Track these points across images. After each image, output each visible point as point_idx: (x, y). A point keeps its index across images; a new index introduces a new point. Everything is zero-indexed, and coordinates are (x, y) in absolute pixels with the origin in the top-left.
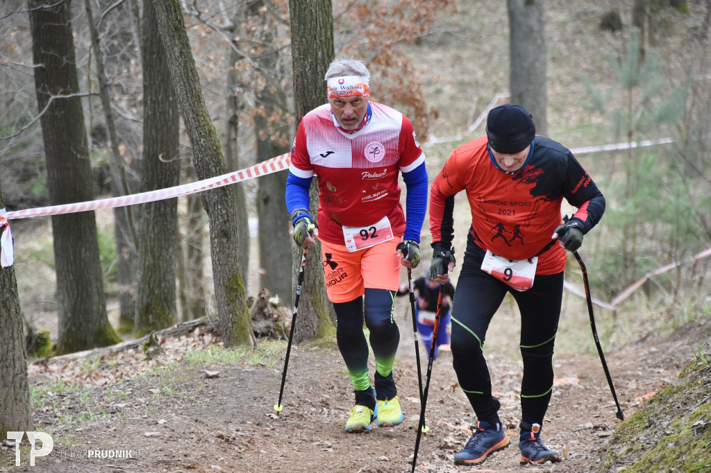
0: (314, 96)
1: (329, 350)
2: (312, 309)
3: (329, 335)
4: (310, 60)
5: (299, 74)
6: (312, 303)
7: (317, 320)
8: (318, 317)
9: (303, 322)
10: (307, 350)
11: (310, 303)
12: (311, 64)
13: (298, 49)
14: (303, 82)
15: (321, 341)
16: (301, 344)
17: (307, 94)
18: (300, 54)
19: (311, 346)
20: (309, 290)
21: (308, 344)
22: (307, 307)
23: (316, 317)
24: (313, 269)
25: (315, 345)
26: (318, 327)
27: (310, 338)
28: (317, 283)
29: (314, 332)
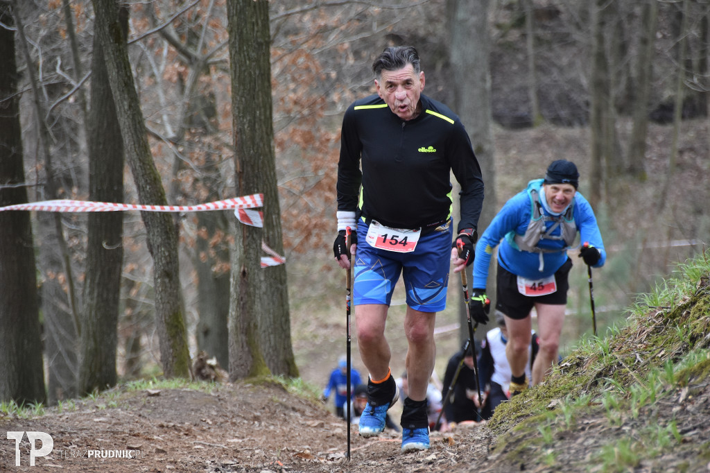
0: (252, 151)
1: (262, 387)
2: (246, 349)
3: (262, 374)
4: (248, 118)
5: (239, 131)
6: (247, 343)
7: (251, 359)
8: (253, 357)
9: (238, 362)
10: (241, 387)
11: (245, 344)
12: (250, 121)
13: (238, 108)
14: (242, 138)
15: (254, 379)
16: (237, 381)
17: (245, 150)
18: (239, 112)
19: (246, 383)
20: (244, 331)
21: (243, 382)
22: (242, 347)
23: (250, 357)
24: (248, 312)
25: (249, 383)
26: (252, 366)
27: (244, 377)
28: (252, 325)
29: (248, 371)
